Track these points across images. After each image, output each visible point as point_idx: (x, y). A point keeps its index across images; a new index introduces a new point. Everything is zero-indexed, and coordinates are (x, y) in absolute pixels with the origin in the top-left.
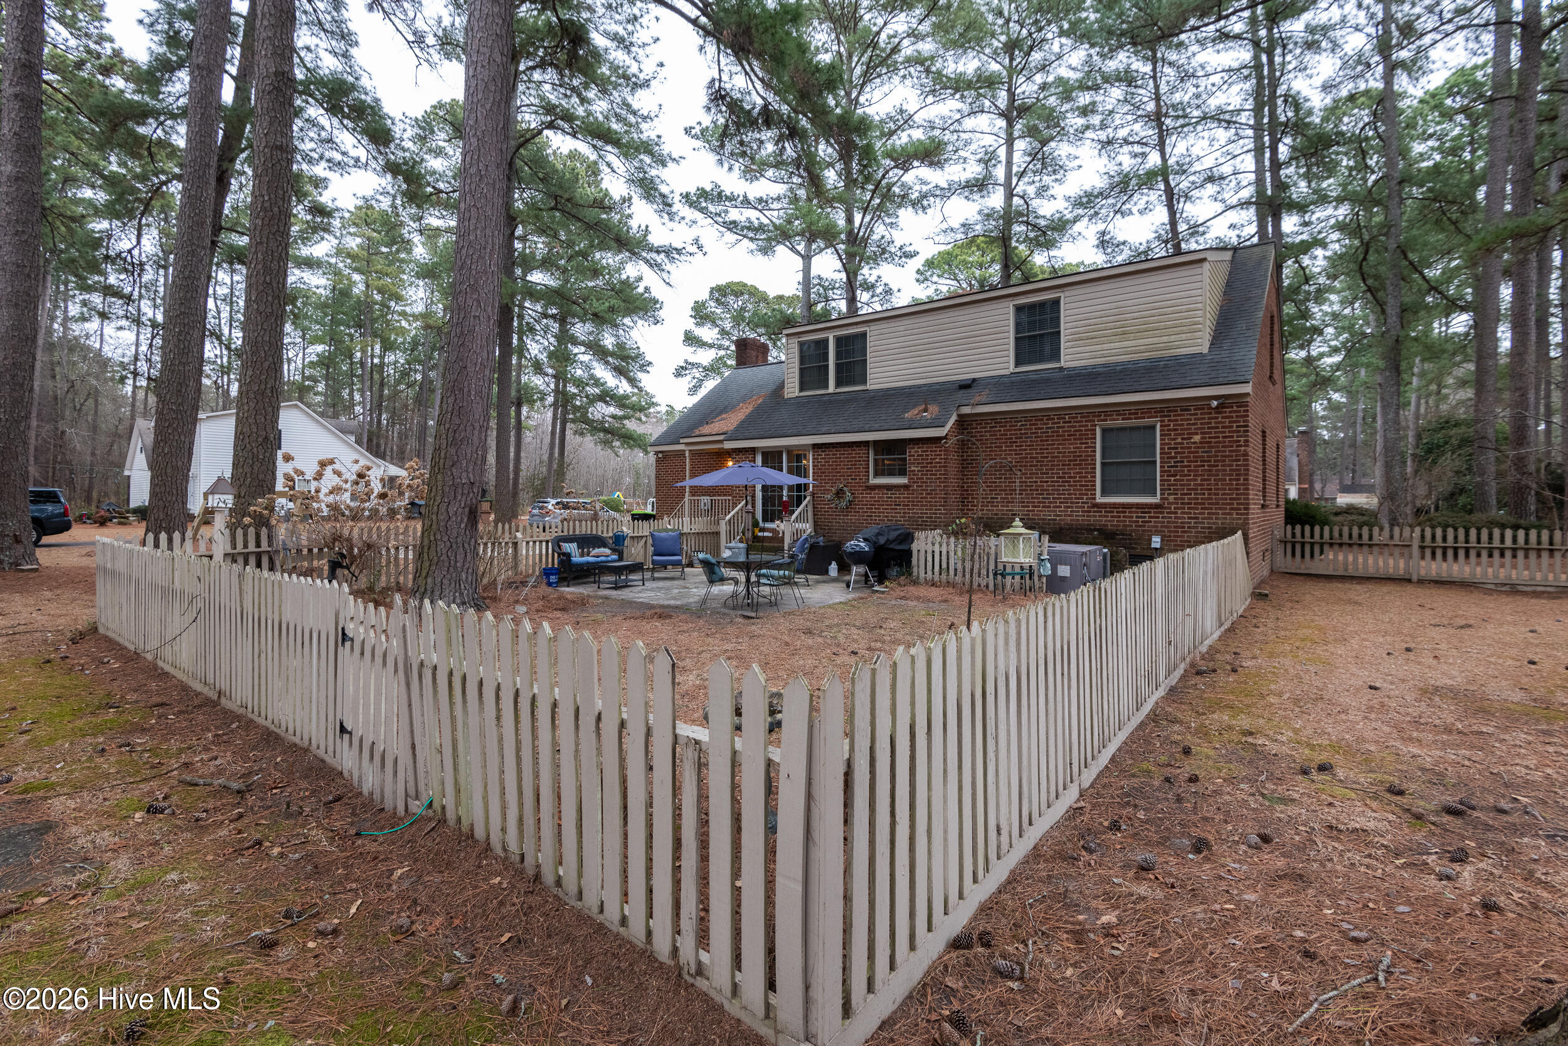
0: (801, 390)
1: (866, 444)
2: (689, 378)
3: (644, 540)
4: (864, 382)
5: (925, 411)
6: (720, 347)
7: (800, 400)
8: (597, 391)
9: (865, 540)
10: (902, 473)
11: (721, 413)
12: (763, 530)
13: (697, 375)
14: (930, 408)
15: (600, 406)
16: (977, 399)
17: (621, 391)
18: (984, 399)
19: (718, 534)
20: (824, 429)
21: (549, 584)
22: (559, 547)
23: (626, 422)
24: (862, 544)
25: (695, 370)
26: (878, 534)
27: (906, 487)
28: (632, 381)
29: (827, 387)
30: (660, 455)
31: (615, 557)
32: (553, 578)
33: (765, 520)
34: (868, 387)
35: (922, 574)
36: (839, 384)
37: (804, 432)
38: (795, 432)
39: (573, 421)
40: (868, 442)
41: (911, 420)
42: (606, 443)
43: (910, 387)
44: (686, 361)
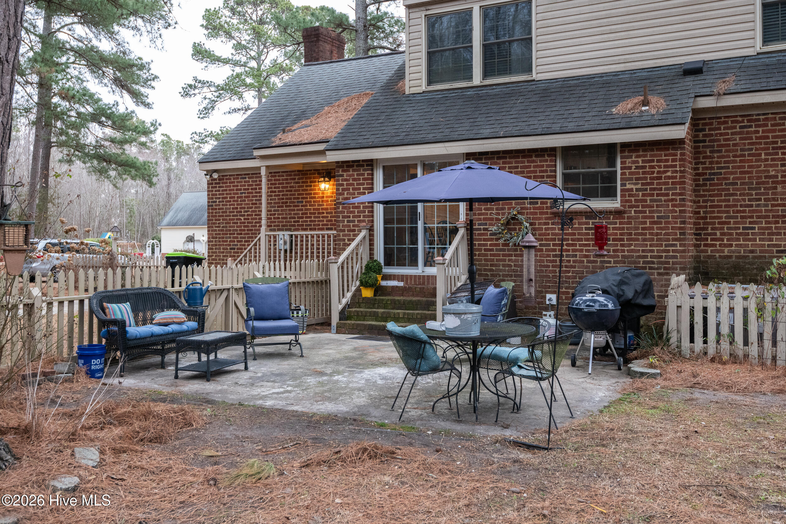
0: (430, 83)
1: (551, 151)
2: (199, 98)
3: (225, 294)
4: (529, 70)
5: (645, 103)
6: (236, 64)
7: (430, 96)
8: (90, 109)
9: (605, 292)
10: (609, 193)
11: (298, 119)
12: (386, 277)
13: (209, 95)
14: (653, 99)
15: (94, 127)
16: (722, 87)
17: (122, 109)
18: (733, 87)
19: (326, 283)
20: (486, 132)
21: (91, 374)
22: (103, 310)
23: (127, 147)
24: (601, 299)
25: (205, 89)
26: (622, 283)
27: (618, 213)
28: (137, 96)
29: (470, 78)
30: (215, 176)
31: (193, 324)
32: (96, 364)
33: (389, 262)
34: (535, 76)
35: (686, 343)
36: (486, 74)
37: (455, 136)
38: (439, 136)
39: (61, 145)
40: (553, 149)
41: (625, 116)
42: (102, 172)
43: (601, 75)
44: (195, 79)
